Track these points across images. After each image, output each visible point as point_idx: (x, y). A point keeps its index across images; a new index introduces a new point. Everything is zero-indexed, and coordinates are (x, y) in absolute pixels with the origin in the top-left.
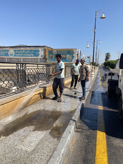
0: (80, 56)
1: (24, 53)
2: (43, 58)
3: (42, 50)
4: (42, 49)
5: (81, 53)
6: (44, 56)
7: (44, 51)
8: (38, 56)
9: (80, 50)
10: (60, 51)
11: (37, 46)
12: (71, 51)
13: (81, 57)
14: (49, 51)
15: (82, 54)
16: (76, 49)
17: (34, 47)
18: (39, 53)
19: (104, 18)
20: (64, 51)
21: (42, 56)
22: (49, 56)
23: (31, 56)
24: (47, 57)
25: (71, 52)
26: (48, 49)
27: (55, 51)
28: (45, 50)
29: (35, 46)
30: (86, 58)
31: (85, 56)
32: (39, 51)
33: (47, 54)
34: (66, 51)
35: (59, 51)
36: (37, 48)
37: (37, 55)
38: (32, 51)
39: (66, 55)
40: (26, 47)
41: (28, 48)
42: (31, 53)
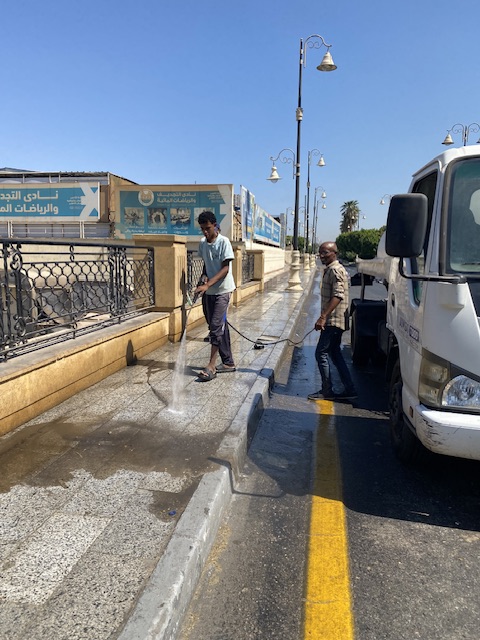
0: (247, 214)
1: (21, 202)
2: (100, 221)
3: (94, 190)
4: (93, 185)
5: (251, 201)
6: (103, 212)
7: (103, 194)
8: (77, 213)
9: (245, 189)
10: (166, 193)
11: (73, 175)
12: (209, 193)
13: (249, 218)
14: (121, 192)
15: (252, 206)
16: (230, 186)
17: (60, 178)
18: (83, 200)
19: (331, 68)
20: (183, 193)
21: (94, 213)
22: (123, 212)
23: (51, 214)
24: (116, 217)
25: (212, 196)
26: (119, 185)
27: (146, 192)
28: (105, 190)
29: (63, 172)
30: (270, 223)
31: (264, 215)
32: (80, 192)
33: (115, 204)
34: (192, 193)
35: (163, 193)
36: (73, 181)
37: (72, 208)
38: (50, 192)
39: (191, 207)
40: (28, 176)
42: (50, 201)
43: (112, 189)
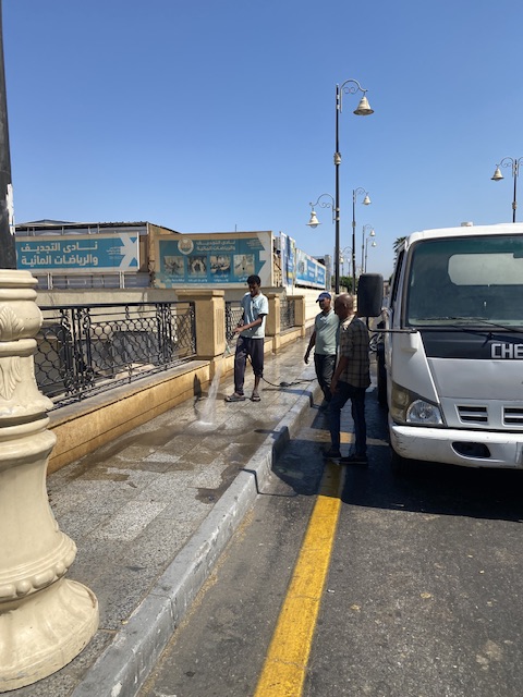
0: (288, 259)
1: (61, 253)
2: (139, 271)
3: (134, 240)
4: (133, 235)
5: (292, 246)
6: (143, 262)
7: (143, 244)
8: (117, 263)
9: (284, 235)
10: (206, 241)
11: (112, 225)
12: (248, 240)
13: (290, 264)
14: (161, 242)
15: (292, 251)
16: (270, 233)
17: (99, 229)
18: (123, 250)
19: (368, 112)
20: (222, 241)
21: (134, 263)
22: (163, 262)
23: (90, 265)
24: (156, 267)
25: (251, 244)
26: (158, 235)
28: (144, 240)
30: (314, 266)
31: (306, 258)
32: (119, 243)
33: (155, 254)
34: (231, 241)
35: (202, 241)
36: (112, 232)
37: (111, 258)
38: (90, 243)
39: (230, 255)
40: (66, 227)
41: (74, 235)
42: (90, 252)
43: (152, 239)
